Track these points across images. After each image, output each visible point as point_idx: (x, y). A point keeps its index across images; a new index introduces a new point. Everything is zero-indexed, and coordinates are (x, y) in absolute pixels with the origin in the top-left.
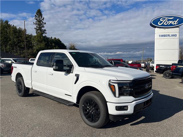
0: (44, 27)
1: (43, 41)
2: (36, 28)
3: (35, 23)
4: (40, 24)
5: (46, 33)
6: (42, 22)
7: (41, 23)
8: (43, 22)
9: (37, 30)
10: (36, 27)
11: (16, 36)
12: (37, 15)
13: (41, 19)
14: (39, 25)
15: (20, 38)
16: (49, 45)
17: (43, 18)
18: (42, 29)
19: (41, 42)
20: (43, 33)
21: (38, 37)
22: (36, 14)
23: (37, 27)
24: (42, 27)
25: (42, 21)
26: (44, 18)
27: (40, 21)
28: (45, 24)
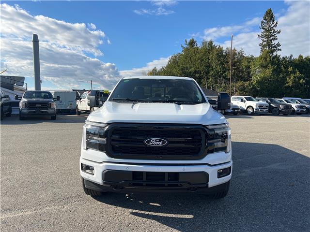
0: (277, 39)
1: (270, 65)
2: (262, 44)
3: (260, 35)
4: (269, 35)
5: (280, 50)
6: (272, 31)
7: (271, 33)
8: (276, 30)
9: (264, 46)
10: (261, 42)
11: (220, 62)
12: (265, 21)
13: (272, 26)
14: (267, 36)
15: (225, 65)
16: (281, 71)
17: (275, 23)
18: (273, 43)
19: (266, 67)
20: (274, 50)
21: (262, 58)
22: (262, 19)
23: (264, 41)
24: (272, 39)
25: (274, 28)
26: (277, 23)
27: (269, 30)
28: (279, 33)
